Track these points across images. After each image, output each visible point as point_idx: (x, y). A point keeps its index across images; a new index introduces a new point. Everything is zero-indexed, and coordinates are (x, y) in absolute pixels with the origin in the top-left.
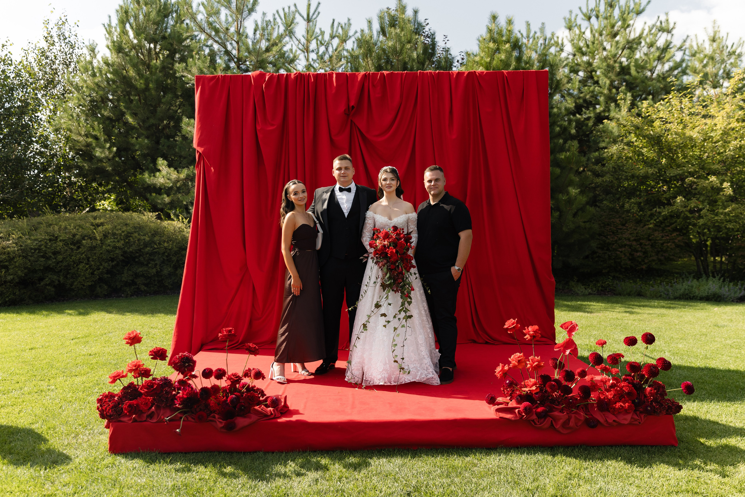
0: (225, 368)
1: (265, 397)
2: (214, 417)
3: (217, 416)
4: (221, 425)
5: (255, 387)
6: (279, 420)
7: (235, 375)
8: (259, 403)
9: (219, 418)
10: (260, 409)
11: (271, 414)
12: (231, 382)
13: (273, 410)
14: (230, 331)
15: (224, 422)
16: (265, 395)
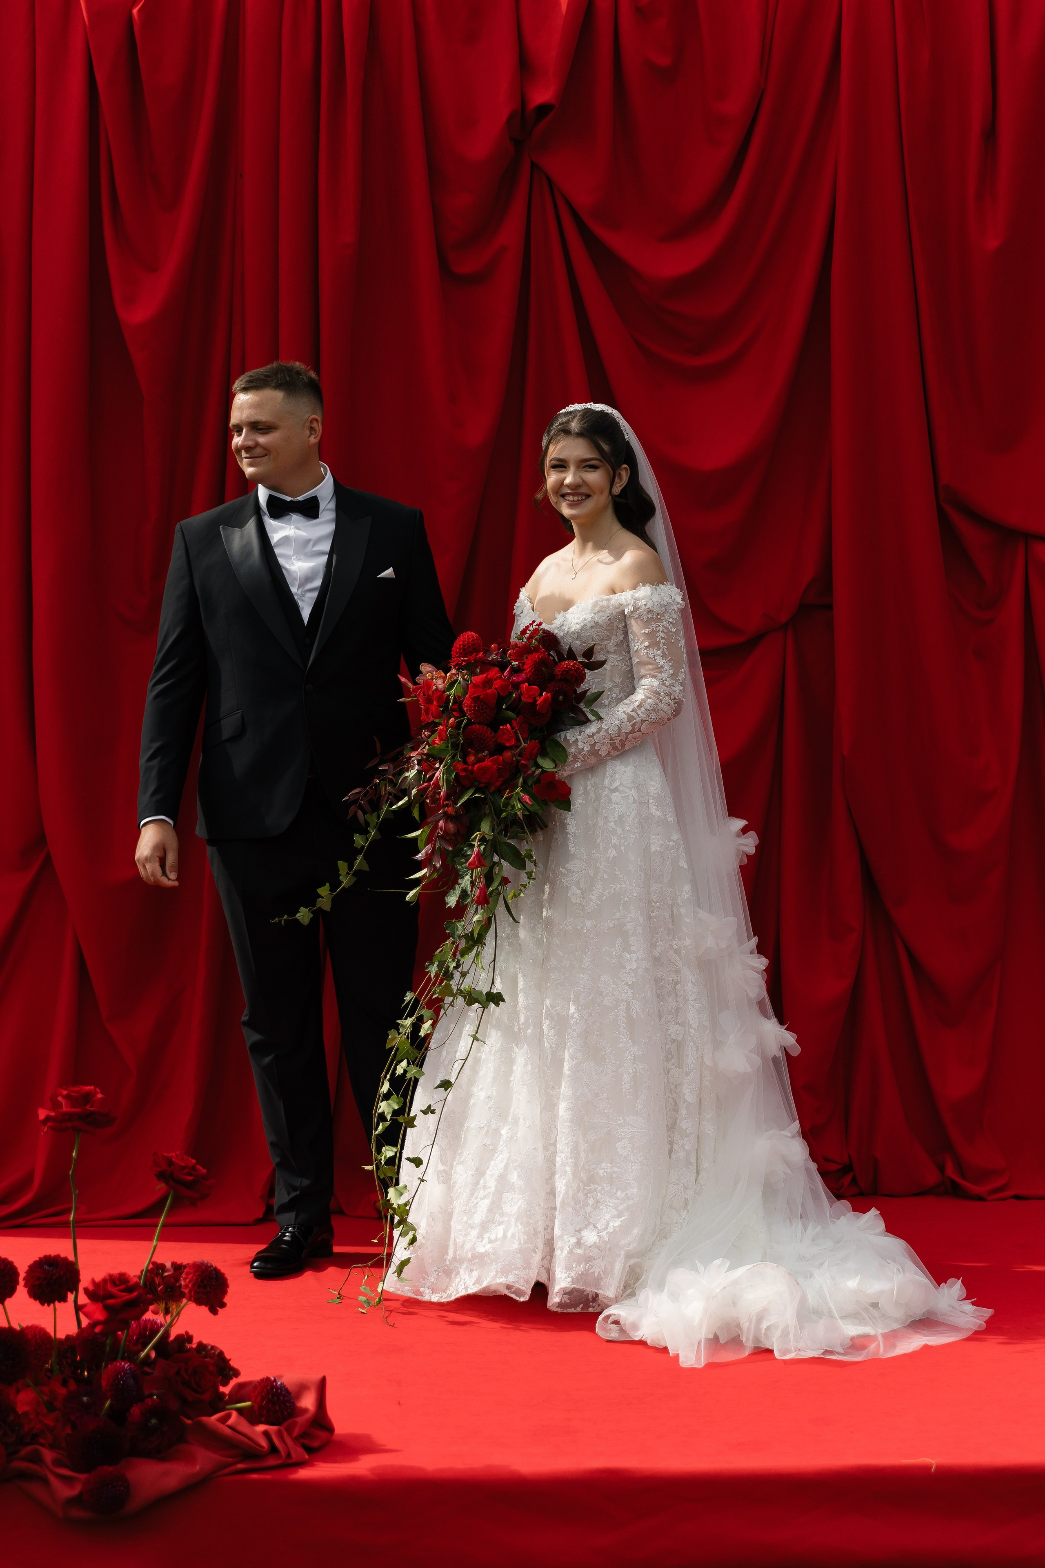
0: (71, 1258)
1: (233, 1382)
2: (36, 1458)
3: (48, 1456)
4: (65, 1492)
5: (189, 1338)
6: (304, 1474)
7: (121, 1280)
8: (218, 1403)
9: (58, 1463)
10: (225, 1430)
11: (273, 1449)
12: (106, 1308)
13: (279, 1434)
14: (87, 1098)
15: (83, 1476)
16: (237, 1373)
